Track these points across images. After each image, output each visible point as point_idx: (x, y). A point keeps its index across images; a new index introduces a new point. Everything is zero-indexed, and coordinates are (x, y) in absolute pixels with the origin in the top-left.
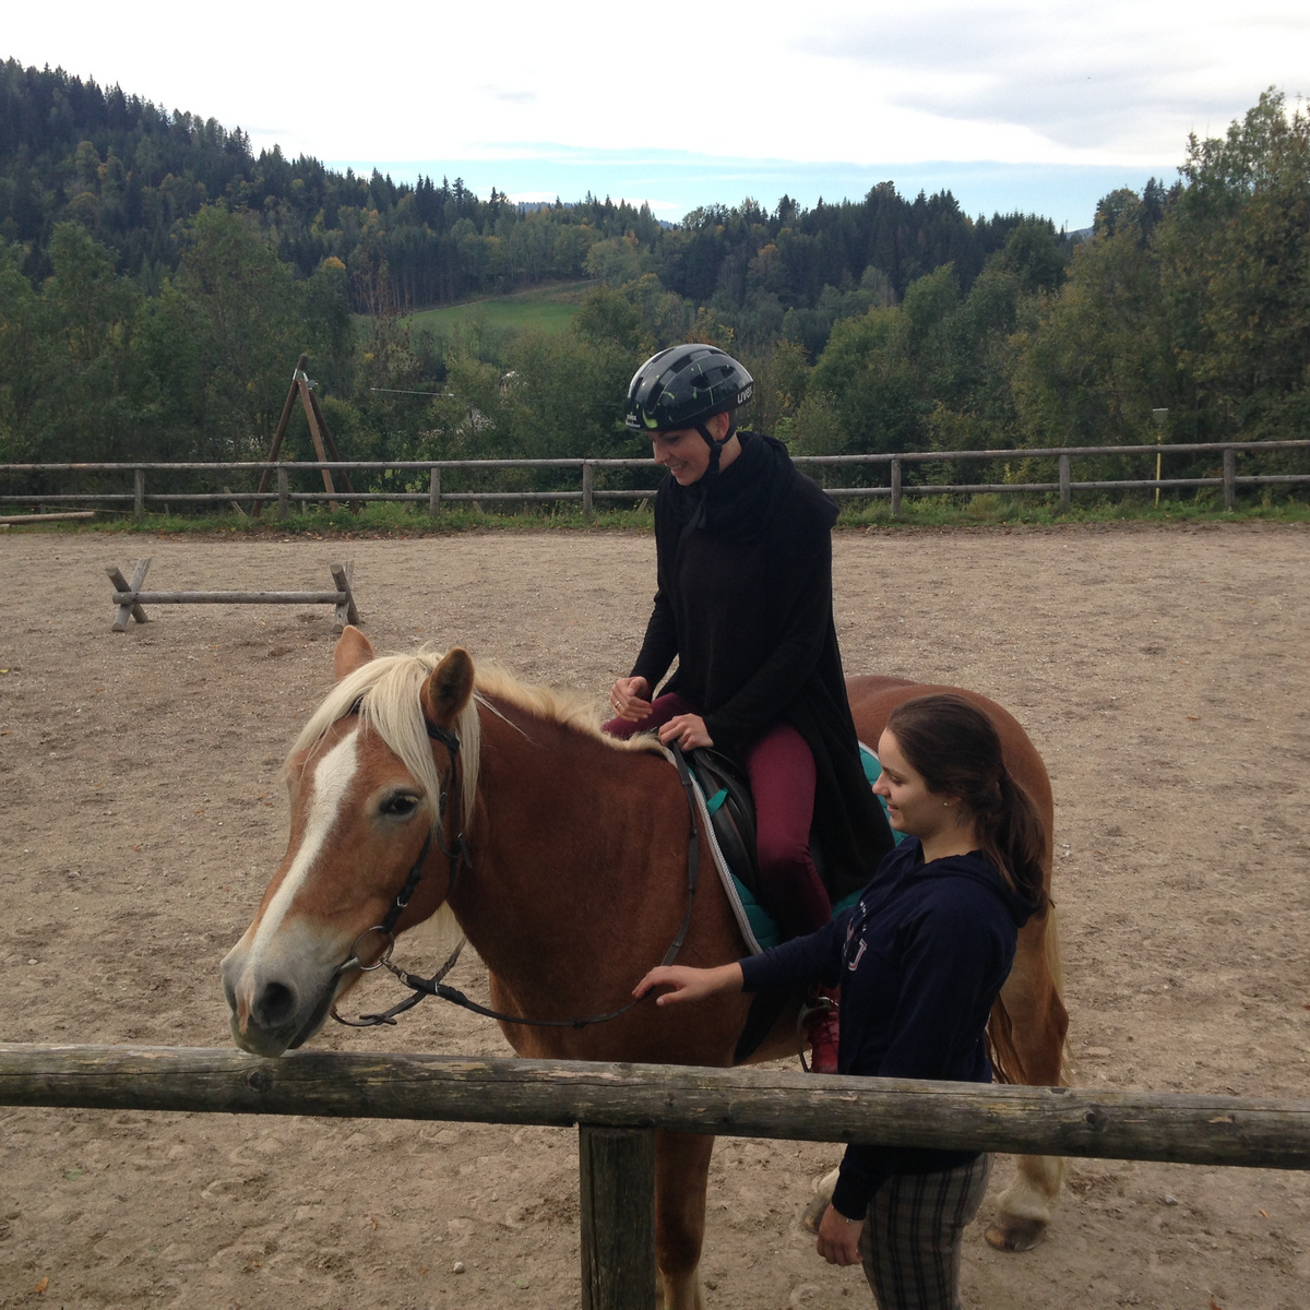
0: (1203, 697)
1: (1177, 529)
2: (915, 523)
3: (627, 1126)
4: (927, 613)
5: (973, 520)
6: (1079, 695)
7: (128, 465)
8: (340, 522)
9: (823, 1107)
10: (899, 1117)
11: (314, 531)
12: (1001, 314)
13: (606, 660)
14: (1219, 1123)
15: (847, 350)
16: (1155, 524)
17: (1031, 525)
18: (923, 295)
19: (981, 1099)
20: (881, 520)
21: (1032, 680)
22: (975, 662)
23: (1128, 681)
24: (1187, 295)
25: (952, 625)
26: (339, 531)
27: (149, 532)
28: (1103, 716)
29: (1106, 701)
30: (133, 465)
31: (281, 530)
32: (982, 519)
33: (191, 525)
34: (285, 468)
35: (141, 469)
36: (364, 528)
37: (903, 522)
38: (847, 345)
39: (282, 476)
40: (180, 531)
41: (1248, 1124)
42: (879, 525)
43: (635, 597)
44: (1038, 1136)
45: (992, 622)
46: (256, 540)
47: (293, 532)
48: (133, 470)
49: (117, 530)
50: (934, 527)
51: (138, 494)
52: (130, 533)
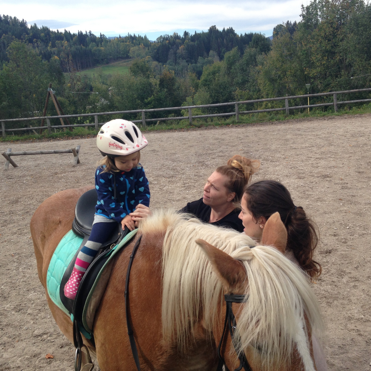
0: (356, 171)
1: (322, 119)
2: (244, 123)
4: (258, 150)
5: (261, 121)
6: (316, 174)
8: (68, 134)
11: (60, 137)
12: (252, 61)
13: (161, 173)
15: (209, 74)
16: (315, 118)
17: (279, 121)
18: (230, 57)
20: (233, 123)
21: (299, 170)
22: (279, 165)
23: (330, 168)
24: (305, 52)
25: (267, 154)
26: (68, 137)
27: (8, 141)
28: (327, 180)
29: (326, 175)
30: (1, 120)
31: (49, 138)
32: (264, 120)
33: (21, 138)
34: (49, 118)
35: (3, 121)
36: (75, 135)
37: (240, 123)
38: (209, 73)
39: (48, 121)
40: (18, 140)
42: (233, 124)
43: (165, 152)
45: (279, 152)
46: (42, 142)
47: (53, 138)
48: (1, 122)
50: (250, 124)
51: (3, 129)
52: (2, 142)
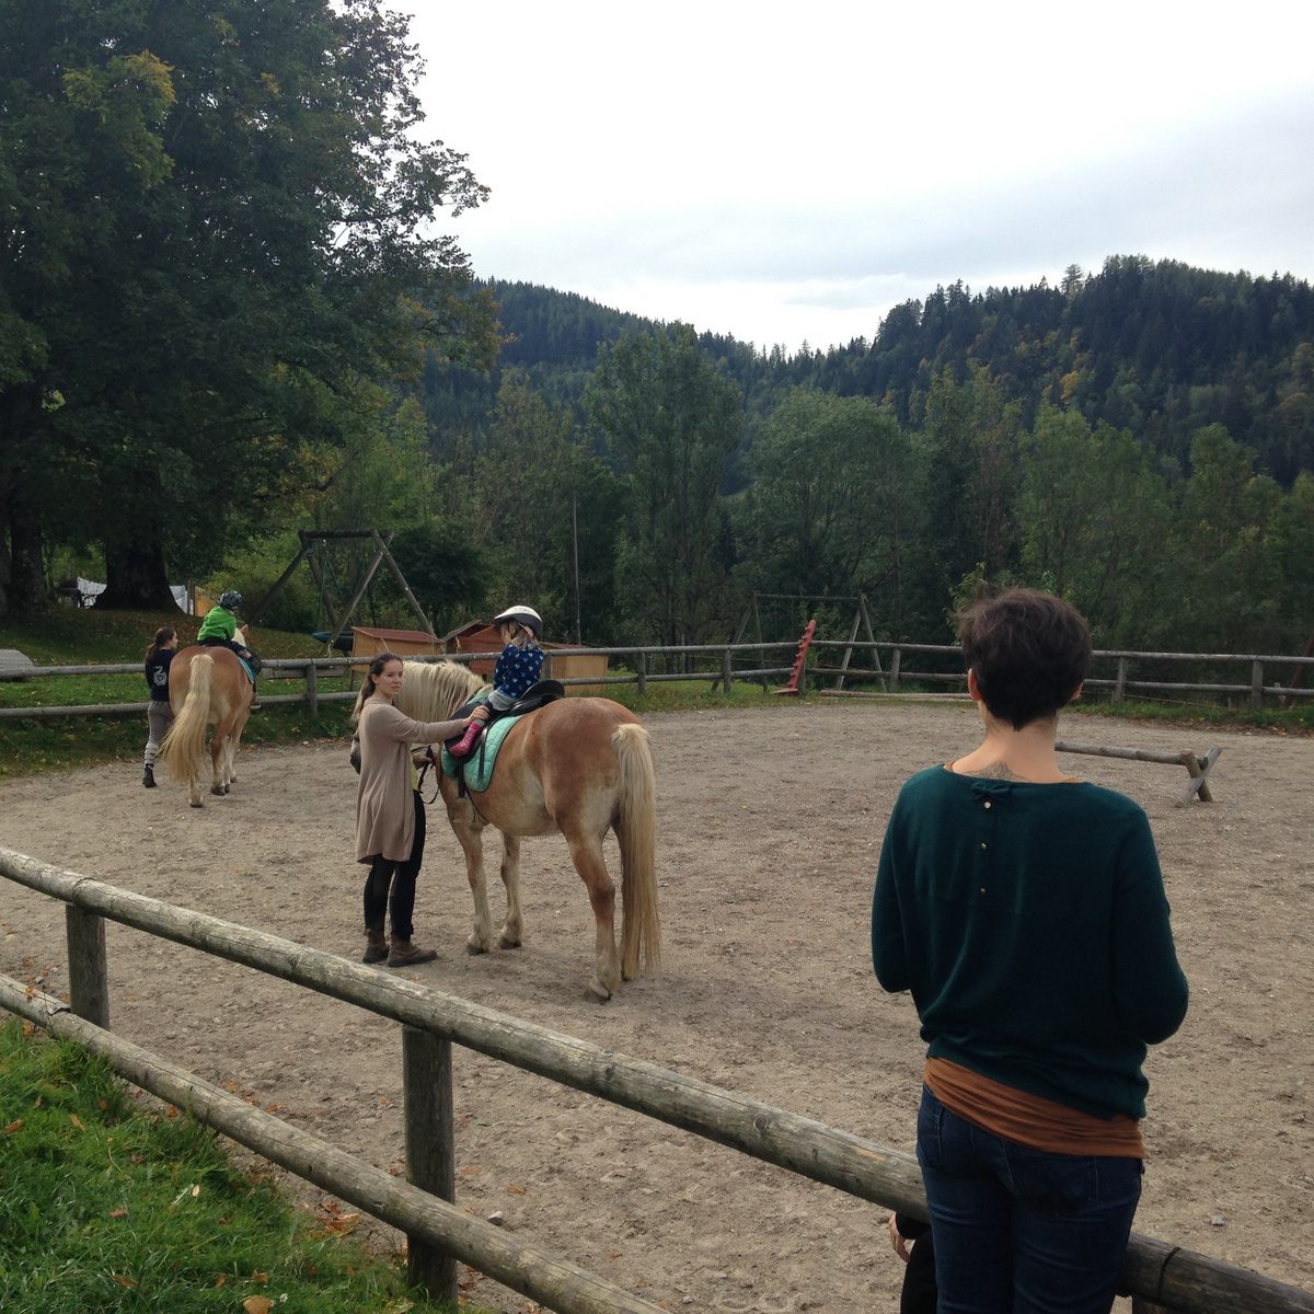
3: (418, 1027)
7: (1113, 653)
9: (494, 1034)
10: (524, 1048)
11: (1280, 726)
14: (667, 1091)
19: (565, 1047)
26: (1307, 728)
27: (1122, 716)
30: (1119, 653)
31: (1246, 723)
33: (1164, 711)
34: (1262, 662)
35: (1126, 657)
40: (1151, 717)
41: (681, 1094)
44: (582, 1077)
46: (1219, 731)
47: (1259, 726)
48: (1118, 657)
49: (1095, 713)
51: (1121, 680)
52: (1106, 716)
